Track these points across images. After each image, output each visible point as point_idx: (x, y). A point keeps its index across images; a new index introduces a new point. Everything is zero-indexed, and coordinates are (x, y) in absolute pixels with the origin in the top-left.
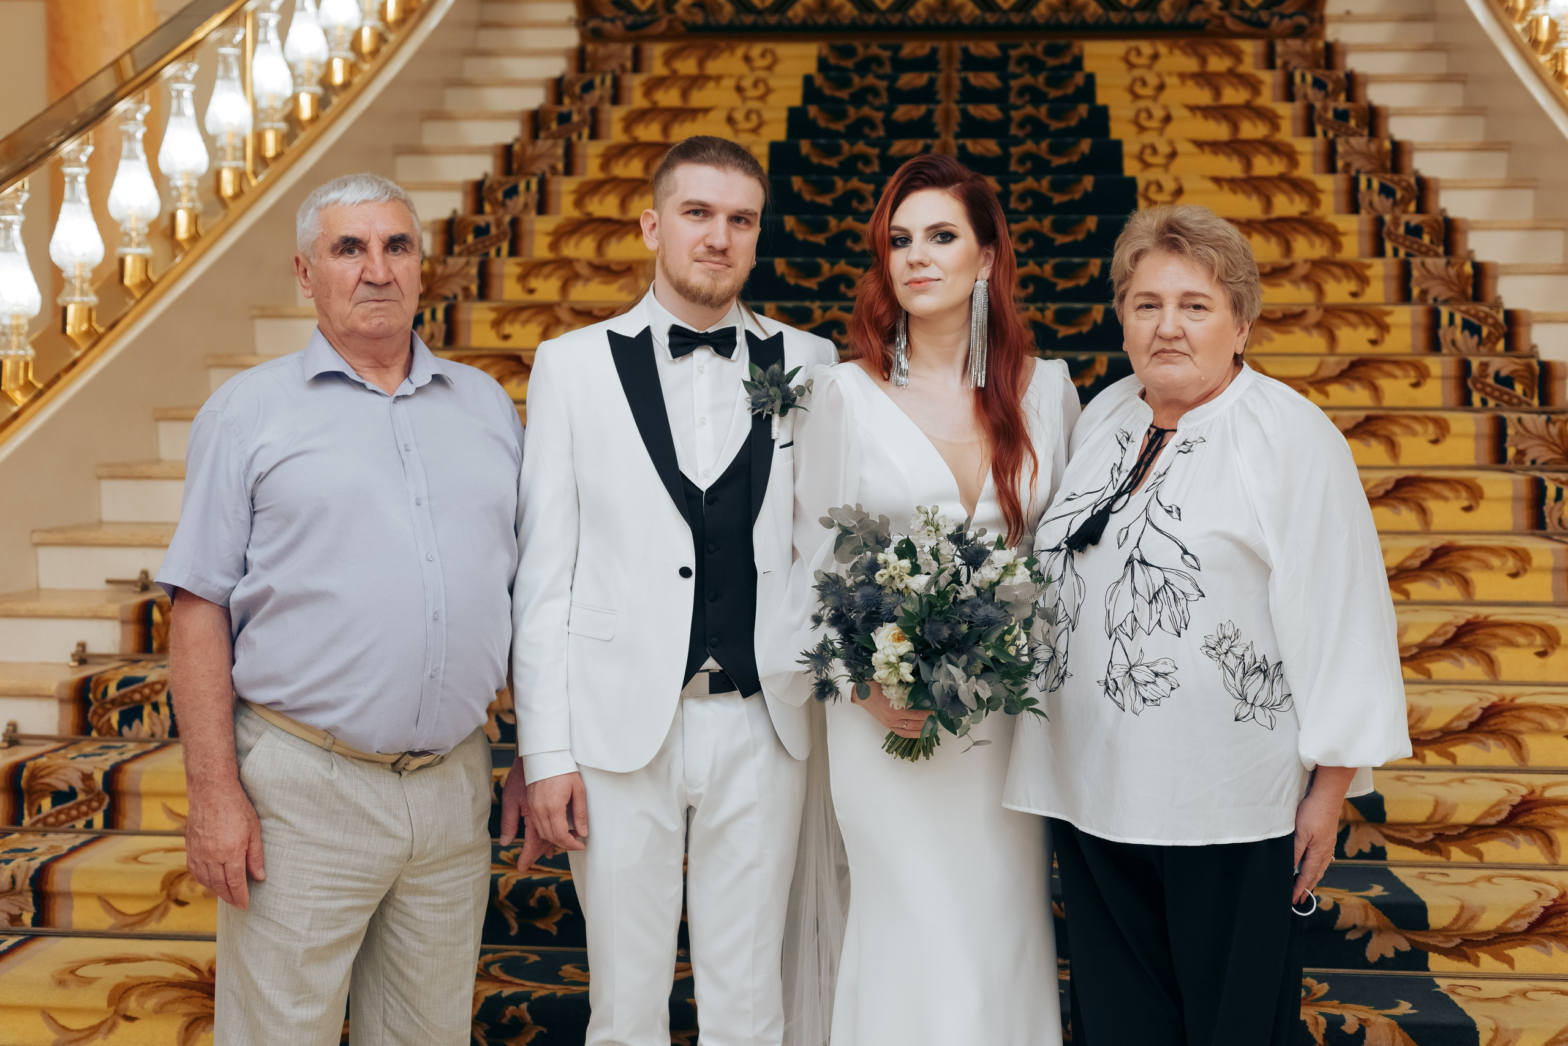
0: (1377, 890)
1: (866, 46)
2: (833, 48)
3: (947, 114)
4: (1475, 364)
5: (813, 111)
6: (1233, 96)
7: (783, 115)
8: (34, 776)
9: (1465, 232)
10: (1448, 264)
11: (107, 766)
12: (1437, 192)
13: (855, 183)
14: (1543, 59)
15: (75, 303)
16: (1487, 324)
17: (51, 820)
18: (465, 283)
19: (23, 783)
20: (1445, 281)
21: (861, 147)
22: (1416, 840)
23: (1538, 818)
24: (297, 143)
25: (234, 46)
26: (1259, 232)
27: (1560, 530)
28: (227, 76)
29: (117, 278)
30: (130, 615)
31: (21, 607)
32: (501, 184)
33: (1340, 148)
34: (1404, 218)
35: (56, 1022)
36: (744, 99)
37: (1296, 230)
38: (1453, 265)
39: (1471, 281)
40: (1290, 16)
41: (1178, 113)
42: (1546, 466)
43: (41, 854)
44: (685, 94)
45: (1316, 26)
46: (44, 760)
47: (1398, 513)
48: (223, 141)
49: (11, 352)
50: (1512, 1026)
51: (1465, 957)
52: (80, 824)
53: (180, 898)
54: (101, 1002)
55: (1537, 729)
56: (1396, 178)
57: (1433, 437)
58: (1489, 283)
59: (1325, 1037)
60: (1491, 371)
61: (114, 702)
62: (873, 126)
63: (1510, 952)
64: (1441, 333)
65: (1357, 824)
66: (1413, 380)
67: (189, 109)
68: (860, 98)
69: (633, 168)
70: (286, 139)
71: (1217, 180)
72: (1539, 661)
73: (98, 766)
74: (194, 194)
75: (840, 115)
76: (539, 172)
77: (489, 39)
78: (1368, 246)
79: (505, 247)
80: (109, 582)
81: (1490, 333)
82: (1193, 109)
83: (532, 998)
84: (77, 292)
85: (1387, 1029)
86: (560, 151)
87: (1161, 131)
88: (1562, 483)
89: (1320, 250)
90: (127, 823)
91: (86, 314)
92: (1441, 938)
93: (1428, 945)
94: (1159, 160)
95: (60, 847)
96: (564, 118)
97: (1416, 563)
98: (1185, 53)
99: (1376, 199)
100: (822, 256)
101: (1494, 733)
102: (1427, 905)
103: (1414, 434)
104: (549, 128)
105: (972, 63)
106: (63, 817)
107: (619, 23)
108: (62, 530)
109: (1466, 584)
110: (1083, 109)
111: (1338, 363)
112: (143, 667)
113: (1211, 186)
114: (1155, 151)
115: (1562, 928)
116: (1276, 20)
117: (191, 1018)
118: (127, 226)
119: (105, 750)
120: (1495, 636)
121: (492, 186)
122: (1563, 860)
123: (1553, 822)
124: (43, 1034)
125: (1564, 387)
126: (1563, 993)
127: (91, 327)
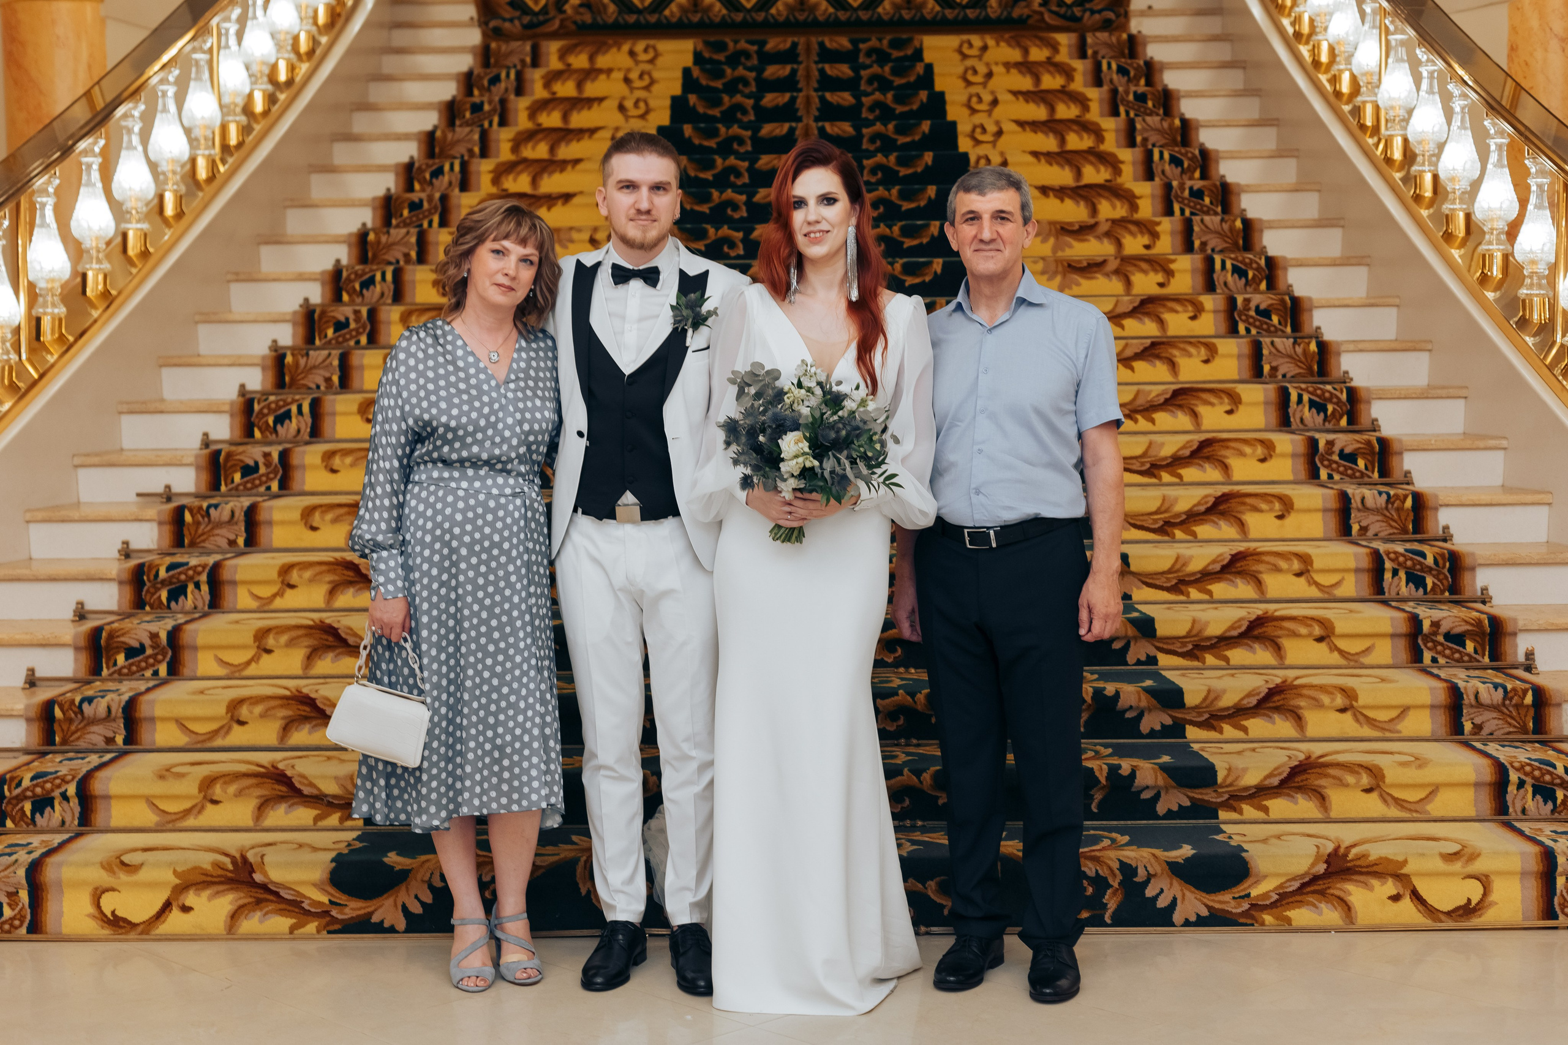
1: (736, 42)
2: (707, 43)
3: (808, 100)
4: (1240, 300)
5: (692, 99)
7: (668, 102)
8: (111, 636)
9: (1239, 195)
10: (1222, 220)
11: (169, 627)
12: (1217, 162)
13: (732, 160)
14: (1304, 50)
15: (93, 269)
16: (1252, 268)
17: (125, 671)
18: (406, 250)
19: (103, 642)
20: (1221, 234)
21: (735, 130)
22: (1179, 650)
23: (1269, 630)
24: (255, 133)
25: (204, 52)
26: (1070, 197)
27: (1302, 426)
28: (198, 78)
29: (123, 248)
30: (166, 517)
32: (428, 166)
33: (1138, 126)
34: (1189, 183)
35: (156, 807)
36: (632, 89)
37: (1100, 195)
38: (1227, 222)
39: (1242, 234)
40: (1099, 12)
41: (1004, 97)
42: (1293, 378)
43: (125, 693)
44: (580, 86)
45: (1122, 19)
46: (114, 626)
47: (1175, 416)
48: (198, 132)
49: (49, 310)
50: (1241, 766)
51: (1213, 728)
52: (148, 673)
53: (242, 719)
54: (194, 790)
55: (1272, 570)
56: (1183, 150)
57: (1205, 358)
58: (1256, 235)
59: (1107, 778)
60: (1253, 305)
61: (164, 583)
62: (745, 112)
63: (1245, 723)
64: (1215, 276)
65: (1135, 638)
66: (1191, 314)
67: (172, 107)
68: (732, 88)
69: (540, 151)
70: (246, 130)
71: (1036, 154)
72: (1278, 522)
73: (163, 628)
74: (178, 177)
75: (718, 103)
76: (459, 155)
77: (401, 38)
78: (1159, 207)
79: (436, 219)
80: (138, 495)
81: (1254, 276)
82: (1016, 93)
84: (95, 260)
85: (1152, 771)
86: (476, 137)
87: (989, 113)
88: (1304, 390)
89: (1120, 211)
90: (186, 671)
91: (101, 278)
92: (1194, 714)
93: (1185, 719)
94: (987, 137)
95: (138, 689)
96: (477, 108)
97: (1187, 452)
98: (1010, 45)
99: (1167, 167)
100: (707, 223)
101: (1241, 573)
102: (1183, 691)
103: (1190, 355)
104: (464, 117)
105: (828, 56)
106: (134, 668)
107: (517, 22)
108: (97, 455)
109: (1226, 468)
110: (923, 95)
111: (1131, 302)
112: (183, 557)
113: (1030, 159)
114: (984, 130)
115: (1280, 704)
116: (1087, 14)
117: (263, 799)
118: (128, 205)
119: (160, 618)
120: (1244, 504)
121: (419, 168)
122: (1288, 662)
123: (1280, 633)
124: (147, 817)
125: (1311, 317)
126: (1282, 748)
127: (106, 290)
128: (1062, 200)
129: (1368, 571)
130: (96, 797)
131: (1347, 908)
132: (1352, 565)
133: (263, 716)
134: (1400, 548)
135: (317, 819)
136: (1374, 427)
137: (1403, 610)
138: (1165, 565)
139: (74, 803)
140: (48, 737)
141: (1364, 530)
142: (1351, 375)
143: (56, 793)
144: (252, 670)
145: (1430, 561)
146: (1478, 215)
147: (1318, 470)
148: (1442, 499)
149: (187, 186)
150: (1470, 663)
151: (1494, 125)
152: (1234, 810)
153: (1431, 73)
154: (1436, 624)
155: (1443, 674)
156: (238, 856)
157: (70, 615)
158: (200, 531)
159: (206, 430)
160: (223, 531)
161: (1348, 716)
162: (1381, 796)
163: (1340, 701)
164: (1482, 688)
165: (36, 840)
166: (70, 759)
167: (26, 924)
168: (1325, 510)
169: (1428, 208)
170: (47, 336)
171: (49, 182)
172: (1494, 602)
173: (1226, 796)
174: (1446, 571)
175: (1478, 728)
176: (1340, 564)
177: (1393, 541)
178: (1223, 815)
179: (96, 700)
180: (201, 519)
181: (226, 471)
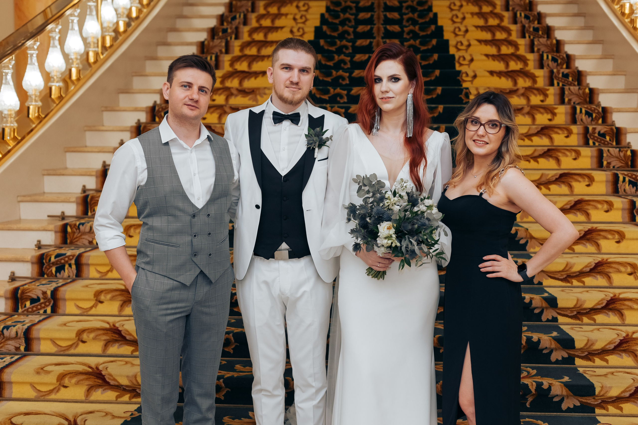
0: (555, 334)
1: (346, 2)
2: (332, 3)
3: (379, 29)
4: (591, 128)
5: (325, 28)
6: (493, 22)
7: (313, 29)
8: (23, 292)
9: (586, 76)
10: (579, 89)
11: (52, 288)
12: (574, 60)
13: (342, 57)
14: (617, 7)
15: (33, 105)
16: (595, 113)
17: (30, 310)
19: (19, 295)
20: (578, 96)
21: (344, 42)
22: (570, 315)
23: (618, 305)
24: (118, 41)
26: (504, 76)
27: (624, 194)
28: (91, 14)
29: (49, 95)
30: (58, 229)
31: (15, 226)
33: (536, 43)
34: (562, 71)
35: (36, 388)
36: (297, 23)
37: (519, 76)
38: (581, 89)
39: (588, 96)
41: (471, 28)
42: (619, 168)
43: (27, 323)
44: (273, 21)
46: (27, 286)
47: (561, 187)
48: (89, 40)
49: (8, 125)
50: (608, 385)
51: (590, 360)
52: (42, 312)
53: (83, 340)
54: (54, 380)
55: (616, 271)
56: (558, 55)
57: (574, 157)
58: (595, 96)
59: (536, 390)
60: (597, 131)
61: (53, 264)
62: (349, 34)
63: (607, 357)
64: (577, 116)
65: (547, 308)
66: (566, 135)
67: (76, 27)
68: (343, 23)
69: (253, 51)
70: (114, 39)
71: (487, 56)
72: (617, 245)
73: (49, 289)
74: (78, 61)
75: (336, 30)
76: (215, 53)
78: (547, 82)
80: (49, 216)
81: (596, 116)
82: (477, 27)
83: (225, 377)
84: (34, 101)
85: (560, 387)
86: (223, 44)
87: (464, 36)
88: (625, 175)
89: (528, 83)
90: (60, 311)
91: (37, 109)
92: (580, 352)
93: (575, 355)
94: (464, 47)
95: (34, 320)
96: (225, 31)
97: (568, 207)
98: (473, 5)
99: (550, 63)
100: (330, 86)
101: (600, 273)
102: (575, 339)
103: (567, 156)
104: (219, 35)
105: (388, 9)
106: (35, 309)
108: (29, 196)
109: (588, 215)
110: (433, 27)
111: (536, 128)
112: (64, 250)
113: (484, 58)
114: (462, 44)
115: (627, 348)
117: (90, 386)
118: (52, 74)
119: (50, 283)
120: (600, 235)
122: (627, 322)
123: (623, 307)
124: (31, 393)
125: (626, 137)
126: (628, 373)
127: (39, 115)
128: (500, 78)
130: (4, 382)
133: (94, 339)
135: (117, 397)
138: (561, 268)
144: (93, 312)
147: (635, 217)
149: (84, 65)
152: (604, 408)
156: (72, 420)
157: (7, 278)
158: (75, 236)
159: (84, 184)
160: (86, 237)
170: (8, 137)
171: (9, 62)
173: (600, 401)
178: (598, 411)
179: (10, 328)
180: (75, 230)
181: (91, 205)
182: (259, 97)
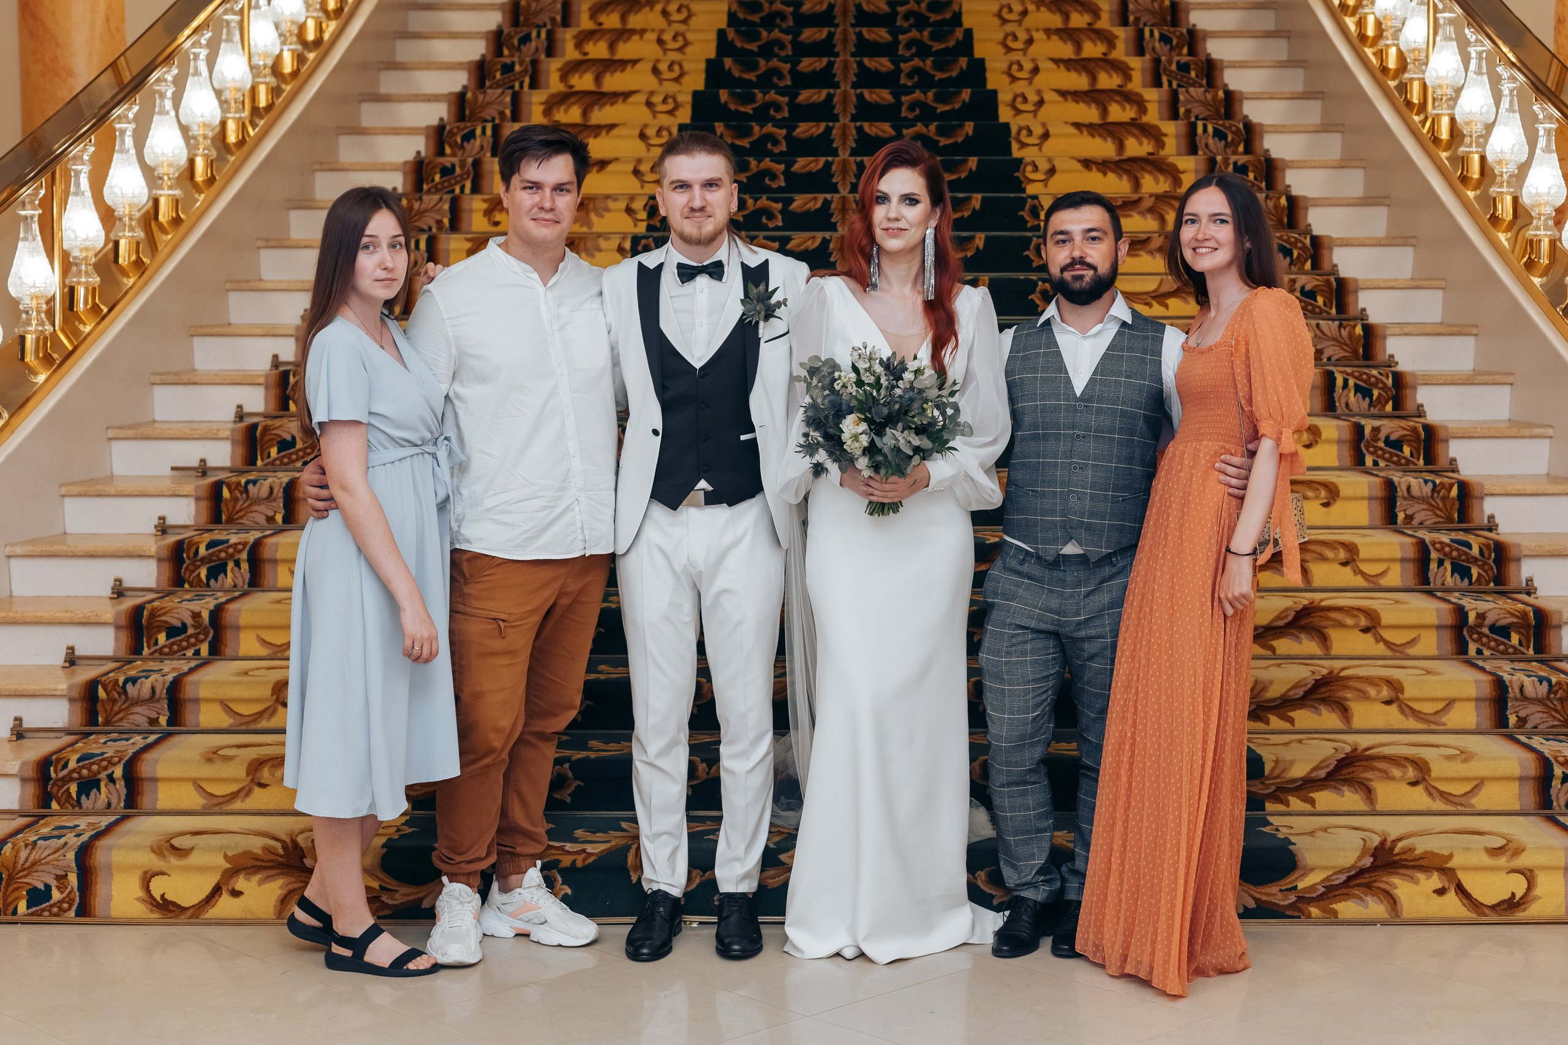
2: (741, 4)
3: (846, 66)
5: (728, 62)
6: (1092, 50)
7: (702, 66)
8: (152, 614)
9: (1283, 170)
10: (1267, 197)
11: (211, 606)
12: (1261, 136)
13: (769, 128)
15: (125, 237)
16: (1297, 248)
17: (166, 650)
18: (438, 217)
19: (144, 621)
21: (772, 95)
23: (1315, 620)
24: (284, 94)
25: (235, 13)
26: (1113, 171)
27: (1347, 411)
29: (155, 215)
30: (203, 493)
32: (460, 129)
33: (1181, 98)
34: (1233, 158)
35: (203, 789)
37: (1143, 169)
42: (1338, 362)
43: (169, 673)
44: (612, 47)
46: (156, 604)
50: (1288, 758)
51: (1259, 719)
52: (190, 653)
54: (241, 773)
56: (1227, 123)
58: (1300, 213)
60: (1299, 286)
61: (203, 560)
62: (781, 77)
67: (203, 69)
68: (767, 51)
69: (573, 115)
71: (1077, 126)
72: (1324, 510)
73: (205, 607)
74: (208, 142)
75: (752, 66)
76: (490, 118)
79: (469, 185)
80: (173, 469)
81: (1299, 255)
82: (1057, 61)
84: (127, 228)
86: (508, 99)
87: (1030, 81)
88: (1348, 374)
89: (1163, 185)
90: (228, 651)
91: (133, 246)
94: (1029, 107)
95: (181, 668)
96: (507, 69)
98: (1050, 10)
99: (1211, 141)
104: (494, 78)
105: (865, 19)
106: (175, 647)
108: (131, 427)
110: (963, 62)
112: (221, 533)
113: (1072, 130)
114: (1025, 99)
118: (160, 171)
119: (201, 597)
121: (450, 132)
122: (1334, 652)
123: (1326, 623)
124: (194, 800)
125: (1356, 299)
126: (1328, 740)
127: (138, 257)
128: (1104, 173)
129: (1414, 560)
130: (142, 779)
131: (1392, 901)
132: (1398, 554)
134: (1446, 539)
136: (1420, 412)
137: (1449, 601)
139: (121, 785)
140: (91, 717)
141: (1409, 518)
142: (1396, 359)
143: (103, 775)
145: (1475, 551)
146: (1526, 200)
147: (1364, 456)
148: (1488, 488)
149: (217, 149)
150: (1515, 655)
151: (1543, 109)
152: (1281, 801)
153: (1480, 54)
154: (1481, 616)
155: (1488, 666)
156: (288, 840)
157: (107, 591)
158: (238, 508)
159: (239, 402)
160: (261, 508)
161: (1393, 709)
162: (1427, 789)
163: (1385, 693)
164: (1527, 681)
165: (83, 822)
166: (115, 740)
167: (74, 908)
168: (1370, 498)
169: (1474, 189)
170: (81, 306)
171: (84, 150)
172: (1539, 593)
173: (1273, 788)
174: (1491, 562)
175: (1522, 721)
176: (1386, 553)
177: (1438, 530)
178: (1270, 806)
179: (139, 681)
180: (239, 495)
181: (262, 445)
182: (593, 217)
